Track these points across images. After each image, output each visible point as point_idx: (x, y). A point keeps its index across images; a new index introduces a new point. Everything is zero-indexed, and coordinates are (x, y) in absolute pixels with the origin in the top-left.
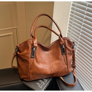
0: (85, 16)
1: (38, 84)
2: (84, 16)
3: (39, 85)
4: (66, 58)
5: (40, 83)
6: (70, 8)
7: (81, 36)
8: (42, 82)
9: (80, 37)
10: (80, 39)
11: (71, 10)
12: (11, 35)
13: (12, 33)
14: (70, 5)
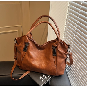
4: (56, 60)
8: (44, 76)
12: (17, 31)
13: (17, 30)
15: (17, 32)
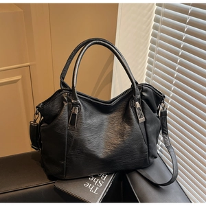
0: (185, 36)
1: (88, 185)
2: (182, 36)
3: (91, 187)
5: (92, 183)
6: (151, 20)
7: (177, 78)
8: (96, 180)
9: (175, 81)
10: (176, 85)
11: (153, 23)
12: (18, 80)
13: (19, 77)
14: (152, 12)
15: (19, 83)
